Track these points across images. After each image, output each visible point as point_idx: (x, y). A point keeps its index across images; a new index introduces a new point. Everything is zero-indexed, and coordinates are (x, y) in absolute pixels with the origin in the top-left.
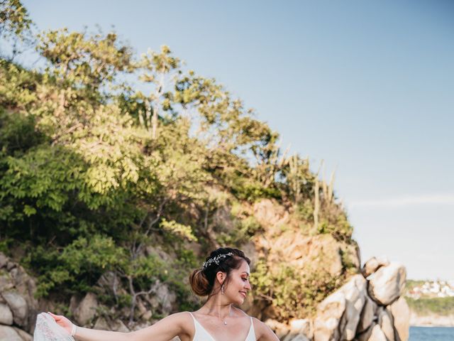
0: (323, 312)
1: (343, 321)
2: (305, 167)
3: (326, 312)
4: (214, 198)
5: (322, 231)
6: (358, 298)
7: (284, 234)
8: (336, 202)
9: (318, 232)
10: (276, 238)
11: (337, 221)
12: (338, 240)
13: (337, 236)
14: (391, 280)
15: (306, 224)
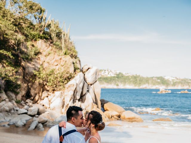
0: (68, 88)
1: (75, 91)
2: (57, 25)
3: (69, 88)
4: (19, 38)
5: (65, 54)
6: (81, 82)
7: (50, 55)
8: (70, 41)
9: (64, 54)
10: (47, 56)
11: (71, 50)
12: (72, 58)
13: (72, 56)
14: (93, 74)
15: (59, 50)
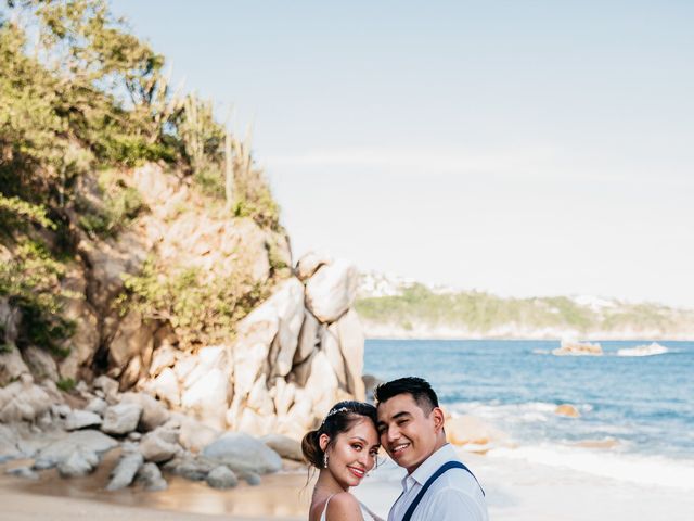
0: (246, 335)
1: (273, 347)
2: (207, 113)
3: (251, 335)
4: (73, 159)
5: (238, 213)
6: (295, 313)
7: (183, 217)
8: (253, 168)
9: (233, 214)
10: (170, 222)
11: (258, 198)
12: (261, 226)
13: (261, 221)
14: (338, 286)
15: (214, 202)
